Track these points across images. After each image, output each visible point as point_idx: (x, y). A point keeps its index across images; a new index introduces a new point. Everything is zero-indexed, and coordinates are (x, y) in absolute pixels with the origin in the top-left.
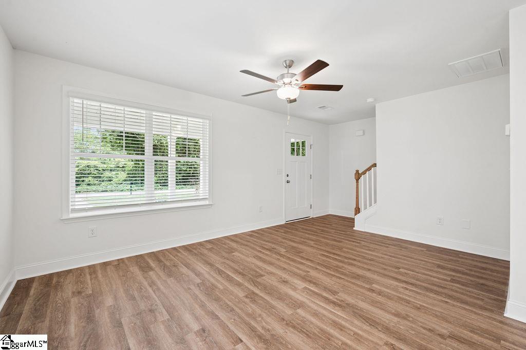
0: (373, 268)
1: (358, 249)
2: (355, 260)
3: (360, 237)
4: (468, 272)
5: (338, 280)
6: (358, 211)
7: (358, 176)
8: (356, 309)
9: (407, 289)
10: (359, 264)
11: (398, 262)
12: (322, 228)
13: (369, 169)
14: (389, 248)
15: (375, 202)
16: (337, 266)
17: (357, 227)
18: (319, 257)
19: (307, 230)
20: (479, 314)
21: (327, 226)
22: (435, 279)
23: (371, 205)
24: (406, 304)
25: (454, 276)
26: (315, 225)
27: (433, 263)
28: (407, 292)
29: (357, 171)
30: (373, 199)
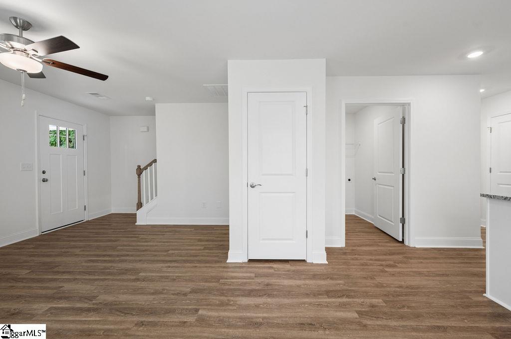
0: (144, 258)
1: (134, 244)
2: (128, 255)
3: (140, 232)
4: (216, 239)
5: (101, 283)
6: (140, 205)
7: (140, 171)
8: (115, 305)
9: (169, 267)
10: (131, 258)
11: (169, 246)
12: (96, 231)
13: (150, 165)
14: (165, 236)
15: (156, 195)
16: (105, 268)
17: (139, 222)
18: (84, 264)
19: (74, 237)
20: (213, 267)
21: (105, 227)
22: (194, 251)
23: (152, 198)
24: (165, 280)
25: (206, 245)
26: (88, 229)
27: (194, 239)
28: (169, 270)
29: (139, 167)
30: (154, 193)
